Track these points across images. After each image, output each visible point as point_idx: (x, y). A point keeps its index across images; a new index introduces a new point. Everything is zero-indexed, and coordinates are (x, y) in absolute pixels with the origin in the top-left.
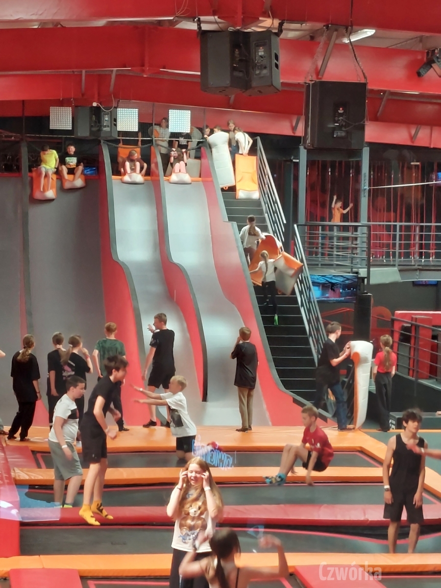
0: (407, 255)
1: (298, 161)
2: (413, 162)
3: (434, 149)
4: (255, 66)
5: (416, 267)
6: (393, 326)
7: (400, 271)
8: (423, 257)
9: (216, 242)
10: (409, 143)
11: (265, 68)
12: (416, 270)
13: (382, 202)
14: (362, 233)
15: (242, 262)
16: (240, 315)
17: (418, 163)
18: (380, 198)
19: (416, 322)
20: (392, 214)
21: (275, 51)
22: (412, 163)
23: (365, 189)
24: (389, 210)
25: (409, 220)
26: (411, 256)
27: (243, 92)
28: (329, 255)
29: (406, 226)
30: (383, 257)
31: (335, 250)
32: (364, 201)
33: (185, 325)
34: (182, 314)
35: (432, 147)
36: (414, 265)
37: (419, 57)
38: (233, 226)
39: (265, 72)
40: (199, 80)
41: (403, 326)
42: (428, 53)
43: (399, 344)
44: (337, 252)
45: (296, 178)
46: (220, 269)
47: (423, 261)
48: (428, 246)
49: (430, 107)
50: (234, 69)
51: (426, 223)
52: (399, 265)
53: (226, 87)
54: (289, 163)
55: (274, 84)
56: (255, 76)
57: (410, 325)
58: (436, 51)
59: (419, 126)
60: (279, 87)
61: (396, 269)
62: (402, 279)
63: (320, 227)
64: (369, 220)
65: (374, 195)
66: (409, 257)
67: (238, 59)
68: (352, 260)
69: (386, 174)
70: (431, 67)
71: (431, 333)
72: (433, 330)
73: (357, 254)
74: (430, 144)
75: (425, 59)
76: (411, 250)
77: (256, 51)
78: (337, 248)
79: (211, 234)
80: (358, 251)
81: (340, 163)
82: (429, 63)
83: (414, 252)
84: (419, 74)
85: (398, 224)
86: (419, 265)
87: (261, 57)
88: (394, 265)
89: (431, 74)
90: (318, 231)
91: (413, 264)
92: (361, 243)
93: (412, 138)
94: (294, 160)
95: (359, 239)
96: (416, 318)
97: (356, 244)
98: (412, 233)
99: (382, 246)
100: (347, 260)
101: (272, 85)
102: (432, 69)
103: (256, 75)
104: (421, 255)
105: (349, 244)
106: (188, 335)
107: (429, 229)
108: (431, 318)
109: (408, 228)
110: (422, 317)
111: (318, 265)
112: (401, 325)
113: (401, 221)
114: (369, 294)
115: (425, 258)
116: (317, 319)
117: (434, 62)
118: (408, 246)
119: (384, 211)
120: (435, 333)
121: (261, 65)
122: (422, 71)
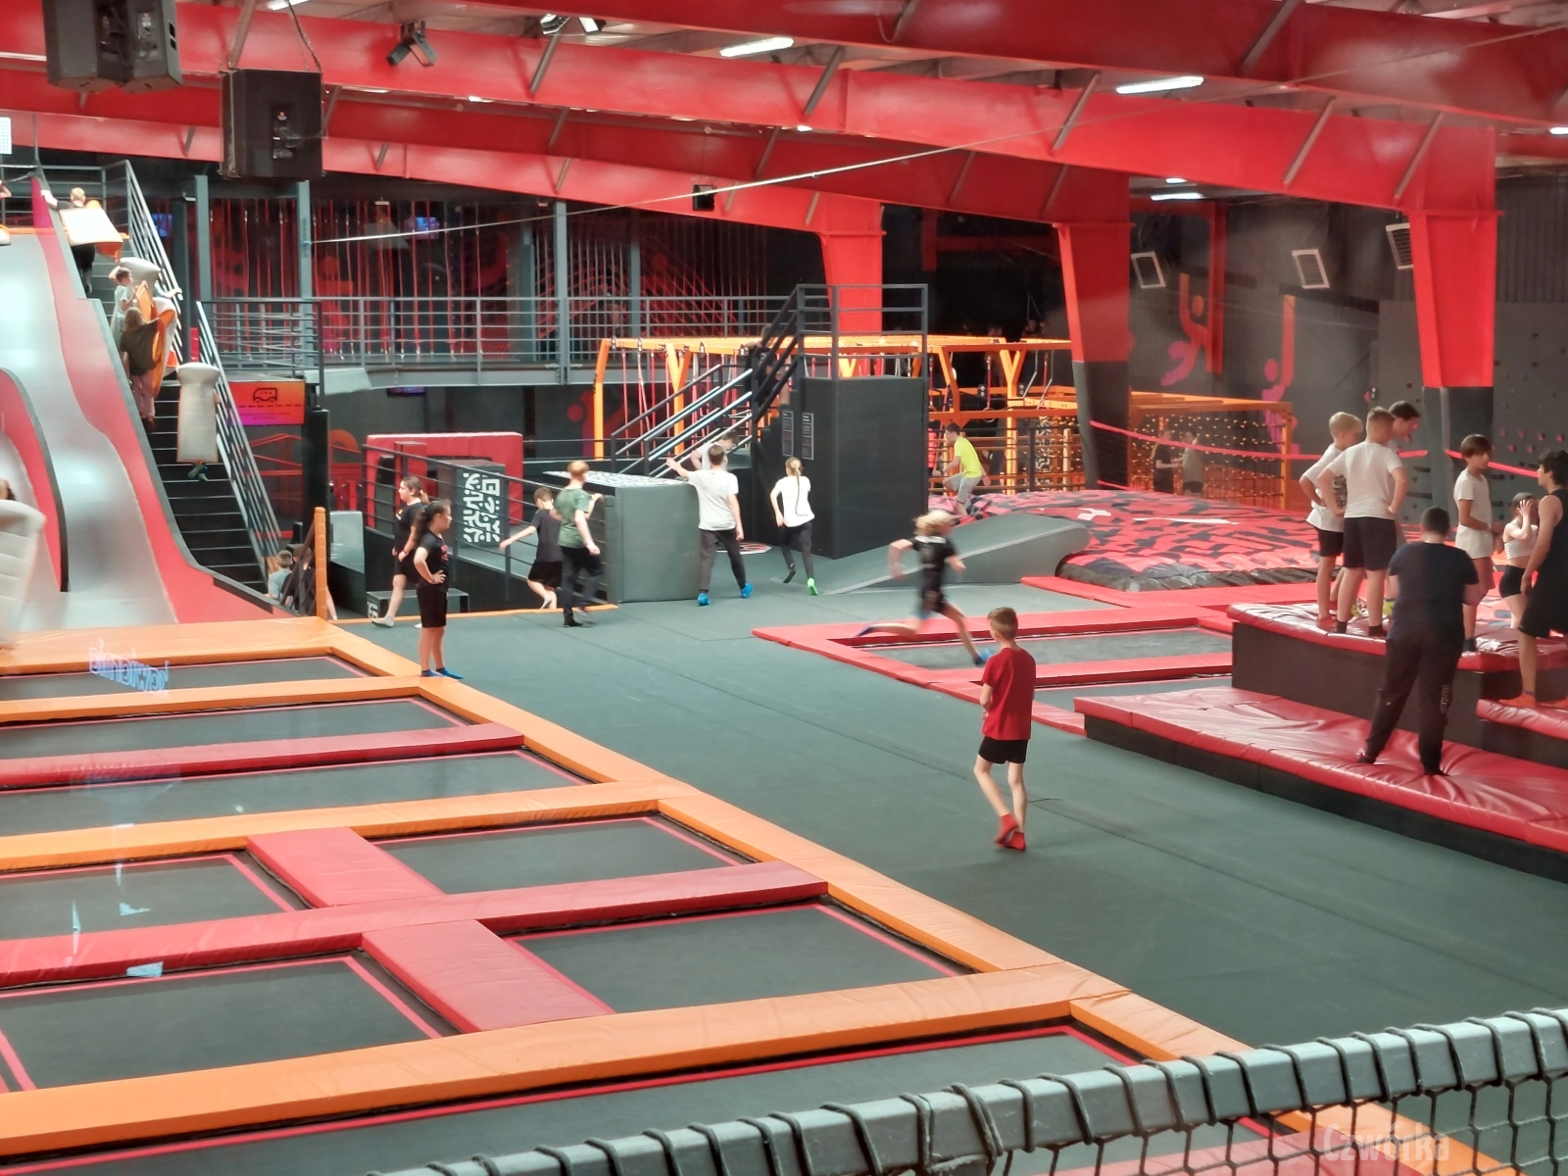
0: (376, 348)
1: (193, 199)
2: (379, 200)
3: (411, 179)
4: (137, 45)
5: (393, 366)
6: (365, 459)
7: (369, 372)
8: (402, 351)
9: (66, 332)
10: (372, 171)
11: (155, 47)
12: (392, 371)
13: (332, 264)
14: (305, 315)
15: (114, 364)
16: (115, 450)
17: (387, 203)
18: (328, 259)
19: (402, 450)
20: (350, 284)
21: (169, 21)
22: (378, 203)
23: (306, 245)
24: (344, 277)
25: (375, 292)
26: (382, 350)
27: (120, 86)
28: (252, 349)
29: (372, 302)
30: (338, 352)
31: (264, 341)
32: (306, 264)
33: (24, 469)
34: (17, 452)
35: (408, 177)
36: (390, 364)
37: (390, 34)
38: (94, 305)
39: (154, 54)
40: (44, 70)
41: (381, 458)
42: (403, 28)
43: (376, 486)
44: (268, 344)
45: (193, 228)
46: (76, 376)
47: (402, 356)
48: (410, 334)
49: (405, 114)
50: (102, 48)
51: (404, 296)
52: (367, 364)
53: (92, 78)
54: (178, 203)
55: (171, 73)
56: (138, 61)
57: (392, 457)
58: (416, 25)
59: (386, 144)
60: (180, 79)
61: (362, 369)
62: (373, 386)
63: (238, 306)
64: (314, 294)
65: (320, 253)
66: (379, 352)
67: (108, 33)
68: (293, 357)
69: (337, 221)
70: (410, 50)
71: (426, 468)
72: (429, 463)
73: (299, 347)
74: (405, 172)
75: (399, 38)
76: (384, 340)
77: (138, 20)
78: (268, 338)
79: (58, 320)
80: (301, 342)
81: (261, 202)
82: (407, 44)
83: (387, 344)
84: (391, 62)
85: (361, 299)
86: (397, 364)
87: (147, 29)
88: (358, 365)
89: (410, 61)
90: (235, 311)
91: (387, 360)
92: (305, 329)
93: (375, 163)
94: (188, 199)
95: (301, 323)
96: (402, 446)
97: (298, 332)
98: (385, 313)
99: (337, 334)
100: (282, 358)
101: (168, 75)
102: (411, 53)
103: (141, 58)
104: (398, 348)
105: (285, 331)
106: (30, 486)
107: (409, 306)
108: (425, 444)
109: (375, 306)
110: (412, 443)
111: (236, 366)
112: (378, 458)
113: (364, 295)
114: (324, 410)
115: (405, 352)
116: (244, 452)
117: (412, 42)
118: (376, 334)
119: (336, 279)
120: (431, 468)
121: (148, 44)
122: (395, 56)
